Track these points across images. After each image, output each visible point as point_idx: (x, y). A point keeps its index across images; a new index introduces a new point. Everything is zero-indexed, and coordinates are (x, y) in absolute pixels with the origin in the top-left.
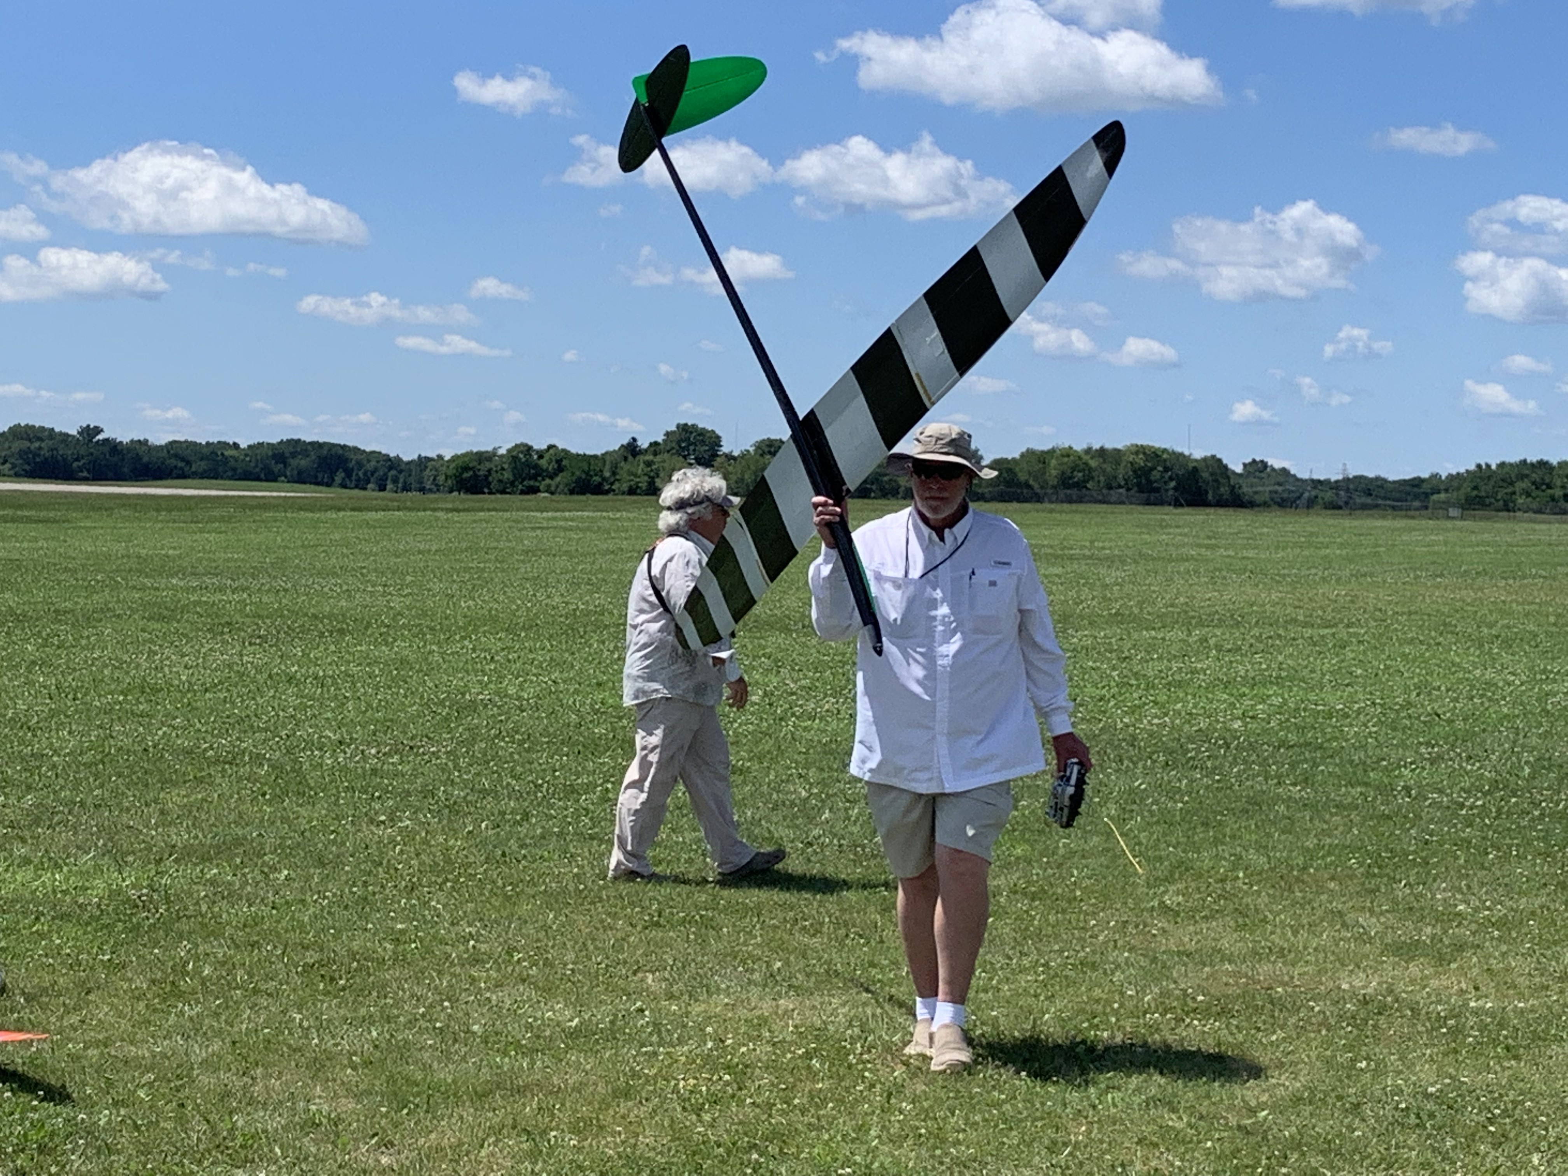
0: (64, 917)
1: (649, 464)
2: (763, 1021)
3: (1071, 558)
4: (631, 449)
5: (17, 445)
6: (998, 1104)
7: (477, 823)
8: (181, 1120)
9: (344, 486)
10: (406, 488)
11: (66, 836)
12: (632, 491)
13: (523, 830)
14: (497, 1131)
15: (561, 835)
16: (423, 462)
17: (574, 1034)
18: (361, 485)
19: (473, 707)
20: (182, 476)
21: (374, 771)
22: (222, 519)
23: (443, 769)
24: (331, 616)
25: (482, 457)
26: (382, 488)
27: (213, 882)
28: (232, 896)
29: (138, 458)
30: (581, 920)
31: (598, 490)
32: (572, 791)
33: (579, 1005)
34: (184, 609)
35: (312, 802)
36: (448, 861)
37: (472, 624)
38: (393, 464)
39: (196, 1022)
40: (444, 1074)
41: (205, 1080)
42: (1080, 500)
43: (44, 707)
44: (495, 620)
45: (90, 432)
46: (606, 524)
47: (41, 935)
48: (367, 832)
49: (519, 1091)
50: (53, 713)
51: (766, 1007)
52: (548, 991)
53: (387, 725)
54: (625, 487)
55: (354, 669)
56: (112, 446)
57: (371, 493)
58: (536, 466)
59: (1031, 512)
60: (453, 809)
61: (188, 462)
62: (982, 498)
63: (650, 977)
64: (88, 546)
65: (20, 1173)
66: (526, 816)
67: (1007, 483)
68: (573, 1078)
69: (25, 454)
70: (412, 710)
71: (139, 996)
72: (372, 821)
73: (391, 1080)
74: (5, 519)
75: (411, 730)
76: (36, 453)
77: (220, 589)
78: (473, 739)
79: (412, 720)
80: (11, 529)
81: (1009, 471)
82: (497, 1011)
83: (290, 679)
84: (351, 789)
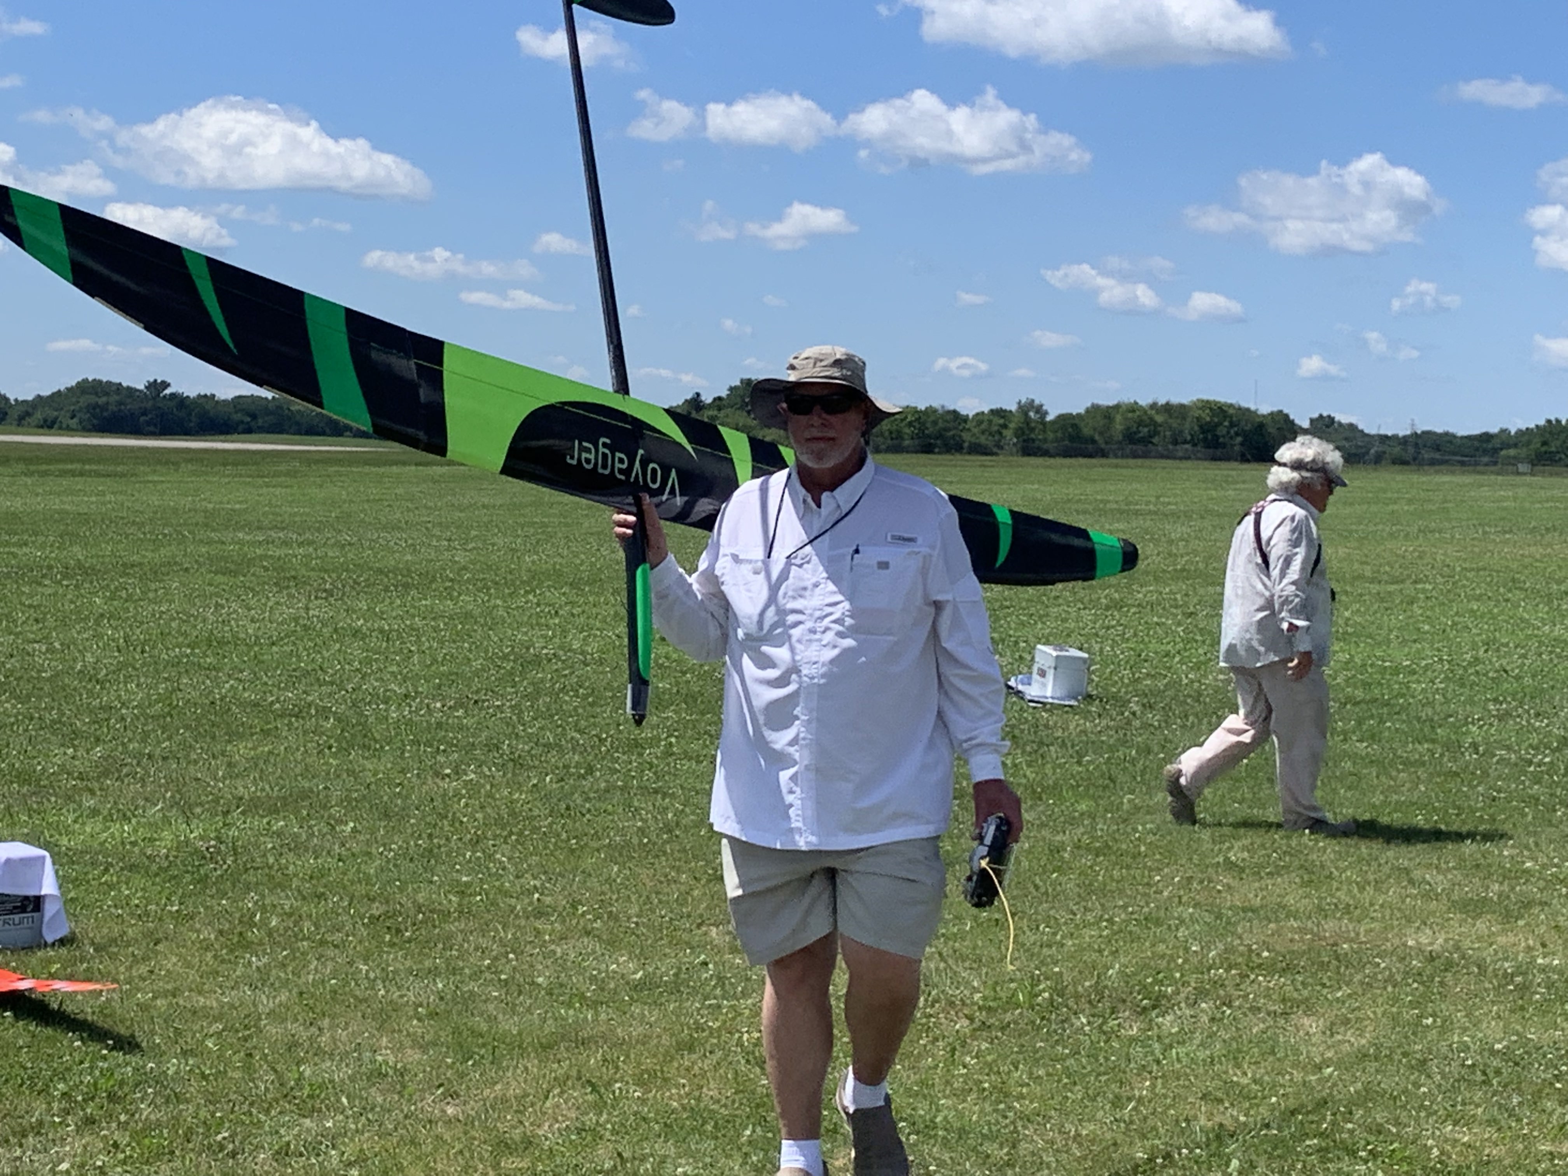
0: (133, 868)
1: (714, 417)
3: (1137, 513)
4: (696, 404)
5: (92, 399)
6: (1063, 1059)
7: (541, 777)
8: (248, 1068)
11: (135, 788)
13: (587, 784)
14: (562, 1082)
15: (625, 789)
17: (637, 987)
19: (537, 661)
20: (249, 431)
21: (439, 725)
22: (288, 474)
23: (508, 722)
24: (395, 570)
27: (279, 834)
28: (298, 847)
29: (204, 412)
30: (644, 874)
32: (635, 745)
33: (643, 957)
34: (251, 562)
35: (378, 755)
36: (513, 814)
37: (535, 579)
39: (264, 973)
40: (509, 1025)
41: (273, 1030)
42: (1145, 456)
43: (113, 659)
44: (559, 574)
45: (157, 387)
47: (111, 886)
48: (432, 785)
49: (584, 1043)
50: (121, 666)
52: (613, 944)
53: (451, 678)
55: (419, 623)
56: (179, 400)
59: (1096, 467)
60: (517, 762)
61: (254, 417)
62: (1046, 454)
63: (714, 931)
64: (155, 500)
65: (90, 1121)
66: (590, 770)
67: (1072, 439)
68: (637, 1031)
69: (93, 408)
70: (477, 664)
71: (207, 947)
72: (437, 774)
73: (457, 1031)
74: (73, 474)
75: (476, 684)
76: (104, 408)
77: (286, 543)
78: (538, 693)
79: (477, 674)
80: (79, 483)
81: (1074, 426)
82: (561, 963)
83: (356, 633)
84: (416, 742)
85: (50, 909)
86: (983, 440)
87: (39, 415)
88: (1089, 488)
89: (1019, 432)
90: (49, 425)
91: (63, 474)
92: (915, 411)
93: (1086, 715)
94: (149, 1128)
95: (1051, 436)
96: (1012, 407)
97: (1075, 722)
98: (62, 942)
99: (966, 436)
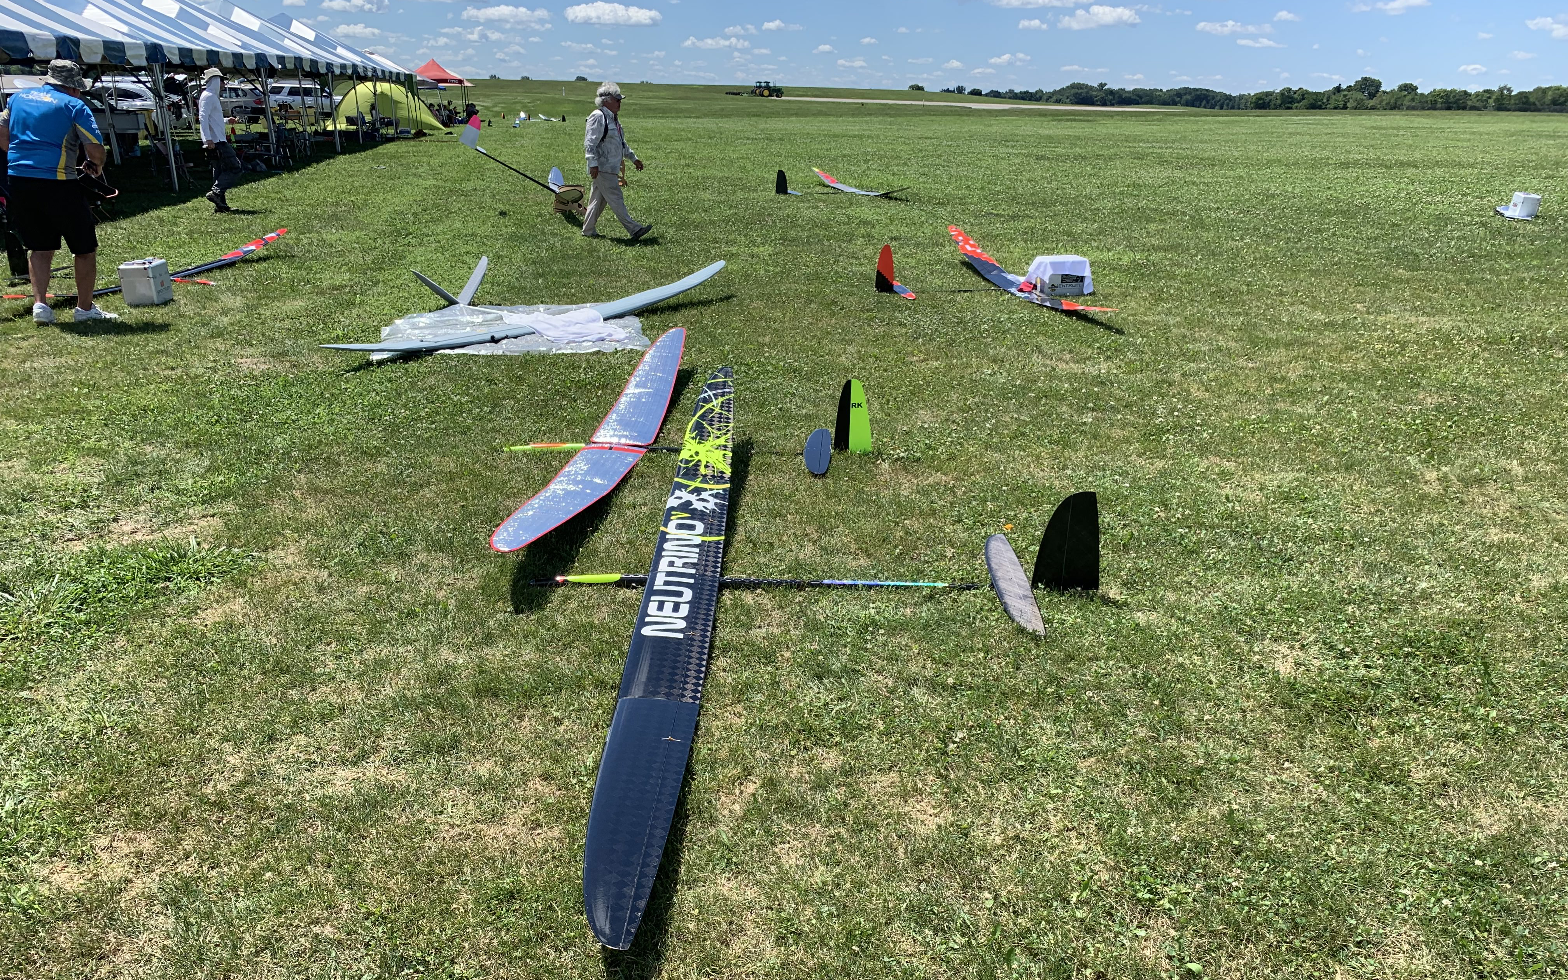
0: (1115, 269)
1: (1345, 96)
2: (1412, 325)
3: (1559, 137)
4: (1338, 89)
5: (1073, 91)
6: (1526, 364)
7: (1278, 242)
8: (1168, 344)
9: (1205, 107)
10: (1232, 108)
11: (1110, 240)
12: (1335, 108)
13: (1299, 245)
14: (1296, 358)
15: (1316, 248)
16: (1241, 97)
17: (1326, 325)
18: (1213, 107)
19: (1273, 196)
20: (1138, 104)
21: (1233, 220)
22: (1158, 120)
23: (1262, 220)
24: (1208, 159)
25: (1268, 94)
26: (1222, 108)
27: (1171, 259)
28: (1179, 265)
29: (1121, 96)
30: (1326, 282)
31: (1320, 108)
32: (1319, 231)
33: (1328, 314)
34: (1148, 155)
35: (1208, 230)
36: (1267, 256)
37: (1269, 163)
38: (1229, 98)
39: (1169, 309)
40: (1272, 335)
41: (1175, 330)
42: (1561, 111)
43: (1096, 191)
44: (1279, 161)
45: (1102, 85)
46: (1326, 122)
47: (1106, 275)
48: (1232, 244)
49: (1306, 344)
50: (1100, 194)
51: (1413, 320)
52: (1314, 308)
53: (1236, 202)
54: (1332, 106)
55: (1220, 179)
56: (1111, 92)
57: (1216, 110)
58: (1292, 98)
59: (1539, 117)
60: (1268, 236)
61: (1141, 98)
62: (1509, 110)
63: (1358, 306)
64: (1104, 131)
65: (1109, 357)
66: (1300, 240)
67: (1524, 103)
68: (1328, 341)
69: (1075, 95)
70: (1247, 197)
71: (1145, 299)
72: (1233, 239)
73: (1250, 336)
74: (1071, 120)
75: (1247, 204)
76: (1080, 94)
77: (1161, 148)
78: (1274, 209)
79: (1247, 200)
80: (1074, 124)
81: (1526, 97)
82: (1293, 314)
83: (1194, 183)
84: (1224, 227)
85: (1087, 281)
86: (1477, 104)
87: (1054, 98)
88: (1534, 125)
89: (1497, 100)
90: (1058, 102)
91: (1068, 120)
92: (1445, 91)
93: (1535, 224)
94: (1132, 362)
95: (1513, 101)
96: (1496, 89)
97: (1529, 227)
98: (1090, 294)
99: (1469, 103)
